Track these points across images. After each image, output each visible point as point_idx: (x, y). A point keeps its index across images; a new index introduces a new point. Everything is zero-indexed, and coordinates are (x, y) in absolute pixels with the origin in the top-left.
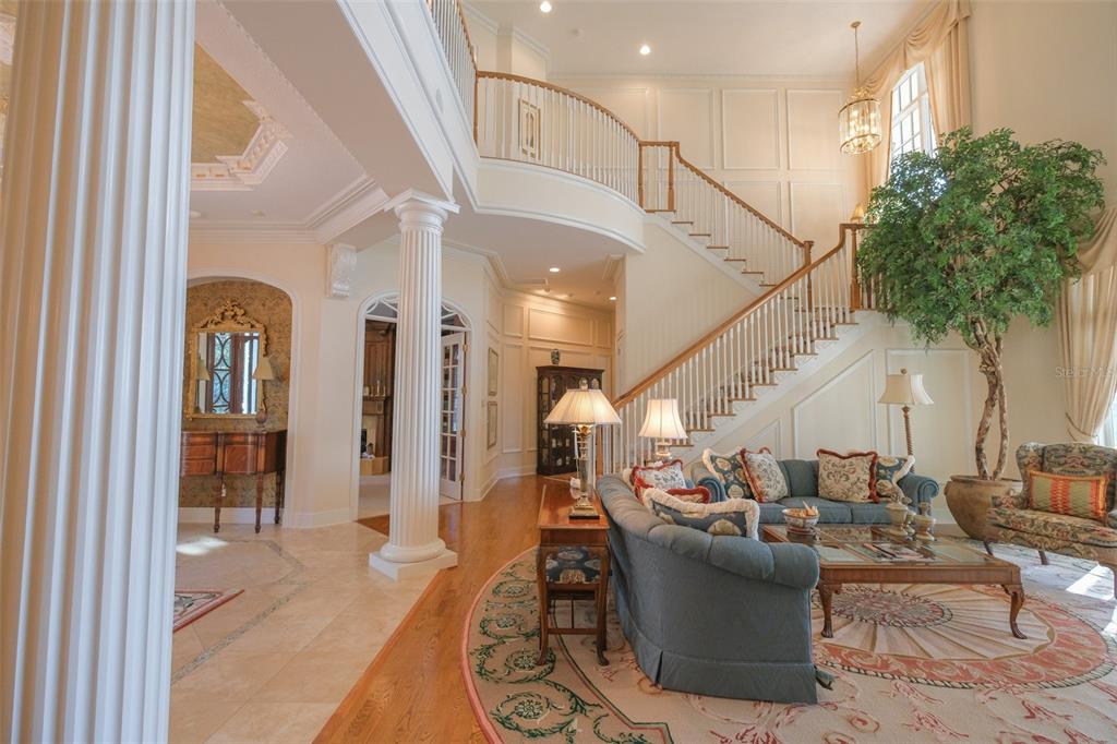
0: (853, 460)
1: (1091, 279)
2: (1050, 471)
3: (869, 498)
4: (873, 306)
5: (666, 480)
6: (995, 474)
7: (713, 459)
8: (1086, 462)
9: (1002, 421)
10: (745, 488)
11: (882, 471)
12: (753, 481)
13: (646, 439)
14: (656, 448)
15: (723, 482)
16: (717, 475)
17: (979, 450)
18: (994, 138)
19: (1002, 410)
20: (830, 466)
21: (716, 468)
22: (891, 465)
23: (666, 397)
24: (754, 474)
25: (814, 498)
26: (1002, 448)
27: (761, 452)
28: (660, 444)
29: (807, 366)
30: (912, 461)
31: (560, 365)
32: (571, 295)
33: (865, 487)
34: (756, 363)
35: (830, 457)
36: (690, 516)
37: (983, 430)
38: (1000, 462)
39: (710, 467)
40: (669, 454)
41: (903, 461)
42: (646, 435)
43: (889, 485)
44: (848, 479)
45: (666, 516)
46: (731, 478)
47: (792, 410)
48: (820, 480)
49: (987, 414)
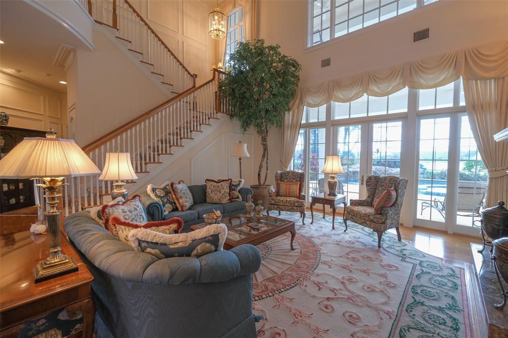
0: (222, 183)
1: (291, 112)
2: (284, 181)
3: (229, 200)
4: (225, 112)
5: (130, 212)
6: (264, 183)
7: (154, 190)
8: (294, 177)
9: (267, 163)
10: (173, 205)
11: (233, 187)
12: (178, 200)
13: (106, 182)
14: (114, 187)
15: (161, 203)
16: (156, 199)
17: (259, 175)
18: (271, 48)
19: (267, 159)
20: (212, 186)
21: (157, 196)
22: (236, 184)
23: (122, 151)
24: (179, 196)
25: (205, 204)
26: (267, 173)
27: (179, 183)
28: (117, 184)
29: (198, 137)
30: (243, 181)
31: (9, 125)
32: (19, 71)
33: (228, 195)
34: (169, 134)
35: (212, 183)
36: (176, 246)
37: (261, 167)
38: (266, 179)
39: (152, 195)
40: (124, 190)
41: (240, 182)
42: (106, 179)
43: (236, 193)
44: (220, 192)
45: (153, 251)
46: (166, 200)
47: (190, 160)
48: (207, 194)
49: (262, 161)
